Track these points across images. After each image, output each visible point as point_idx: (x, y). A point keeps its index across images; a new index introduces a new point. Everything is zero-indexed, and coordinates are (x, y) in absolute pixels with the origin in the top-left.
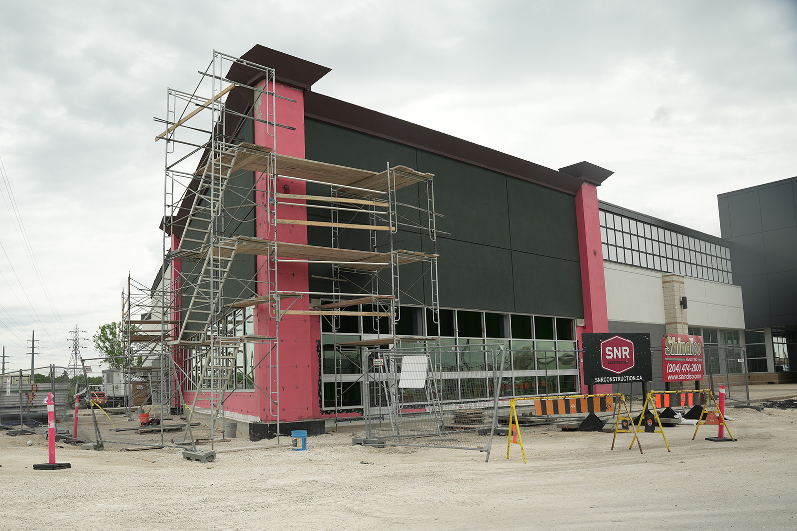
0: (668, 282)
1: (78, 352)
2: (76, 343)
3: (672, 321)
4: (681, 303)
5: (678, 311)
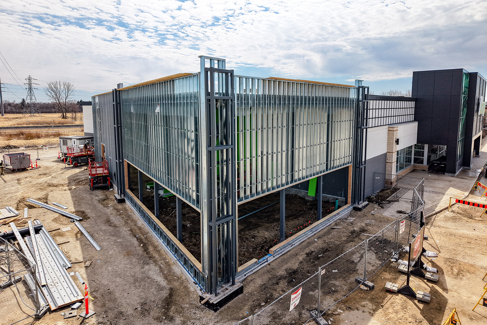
0: (391, 131)
1: (32, 91)
2: (30, 86)
3: (391, 151)
4: (396, 142)
5: (394, 146)
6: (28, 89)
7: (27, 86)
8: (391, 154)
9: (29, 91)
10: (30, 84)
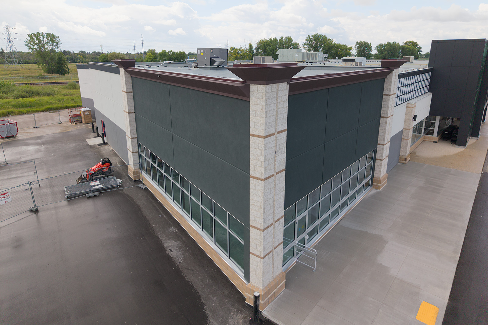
0: (410, 107)
1: (11, 41)
2: (9, 36)
3: (407, 128)
4: (413, 118)
5: (411, 123)
6: (7, 39)
7: (6, 36)
8: (407, 130)
9: (9, 41)
10: (9, 33)
